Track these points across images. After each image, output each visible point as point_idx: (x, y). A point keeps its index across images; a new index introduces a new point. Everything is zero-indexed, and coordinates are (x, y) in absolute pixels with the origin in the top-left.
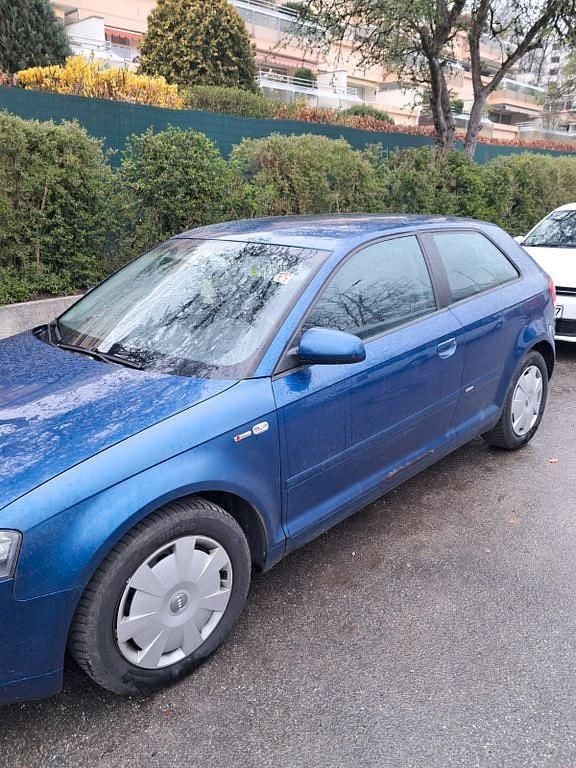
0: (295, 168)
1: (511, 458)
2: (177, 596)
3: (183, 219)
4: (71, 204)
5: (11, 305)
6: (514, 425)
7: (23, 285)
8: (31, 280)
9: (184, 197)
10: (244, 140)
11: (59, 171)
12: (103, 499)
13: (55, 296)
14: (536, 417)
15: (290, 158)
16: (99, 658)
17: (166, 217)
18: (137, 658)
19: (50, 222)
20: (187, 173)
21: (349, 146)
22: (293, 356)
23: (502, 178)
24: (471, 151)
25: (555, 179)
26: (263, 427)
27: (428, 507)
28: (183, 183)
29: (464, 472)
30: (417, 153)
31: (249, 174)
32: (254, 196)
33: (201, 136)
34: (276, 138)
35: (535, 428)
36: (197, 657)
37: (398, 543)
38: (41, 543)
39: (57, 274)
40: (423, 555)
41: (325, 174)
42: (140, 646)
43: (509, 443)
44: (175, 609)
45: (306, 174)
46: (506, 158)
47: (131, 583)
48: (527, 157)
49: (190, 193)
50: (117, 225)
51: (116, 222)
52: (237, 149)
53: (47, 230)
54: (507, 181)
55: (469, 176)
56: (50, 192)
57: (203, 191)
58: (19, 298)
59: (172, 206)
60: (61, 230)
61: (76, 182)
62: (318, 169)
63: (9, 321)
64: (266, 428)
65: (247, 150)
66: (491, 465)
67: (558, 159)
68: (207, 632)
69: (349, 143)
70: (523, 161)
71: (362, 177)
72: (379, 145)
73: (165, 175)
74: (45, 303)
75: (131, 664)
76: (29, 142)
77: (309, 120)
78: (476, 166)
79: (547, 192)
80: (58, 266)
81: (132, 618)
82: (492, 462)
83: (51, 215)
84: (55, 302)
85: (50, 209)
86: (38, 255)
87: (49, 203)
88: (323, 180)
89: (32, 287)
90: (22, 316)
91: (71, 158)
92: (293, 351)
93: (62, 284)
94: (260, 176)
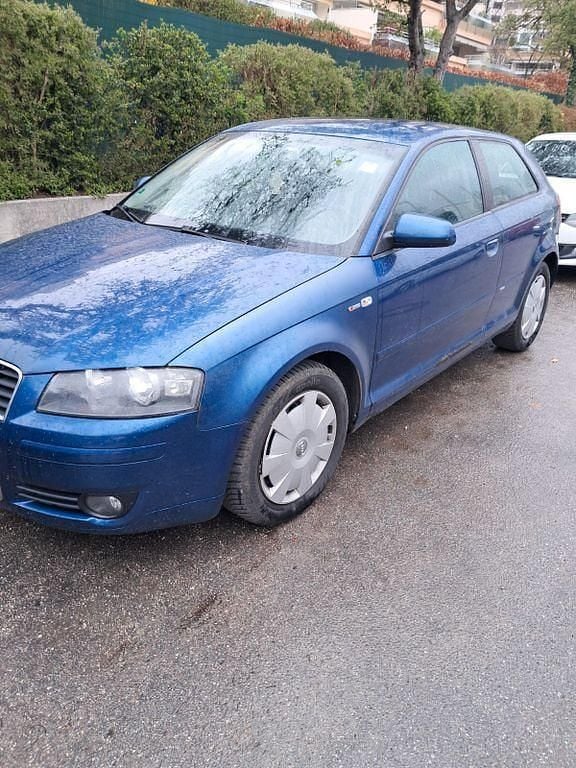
0: (283, 80)
1: (517, 358)
2: (300, 443)
3: (178, 124)
4: (70, 97)
5: (10, 202)
6: (523, 328)
7: (22, 181)
8: (30, 177)
9: (180, 101)
10: (230, 46)
11: (60, 60)
12: (261, 349)
13: (54, 195)
14: (537, 323)
15: (278, 69)
16: (249, 488)
17: (160, 120)
18: (270, 493)
19: (49, 115)
20: (181, 76)
21: (334, 61)
22: (388, 239)
23: (470, 108)
24: (440, 77)
25: (515, 113)
26: (368, 301)
27: (459, 394)
28: (178, 86)
29: (481, 369)
30: (393, 75)
31: (235, 83)
32: (244, 106)
33: (193, 36)
34: (262, 46)
35: (536, 333)
36: (307, 498)
37: (442, 421)
38: (218, 382)
39: (55, 172)
40: (466, 429)
41: (311, 89)
42: (272, 482)
43: (517, 344)
44: (299, 454)
45: (292, 87)
46: (471, 88)
47: (275, 425)
48: (490, 88)
49: (185, 97)
50: (114, 125)
51: (114, 121)
52: (222, 55)
53: (47, 123)
54: (474, 110)
55: (441, 103)
56: (51, 83)
57: (197, 95)
58: (18, 194)
59: (168, 110)
60: (61, 125)
61: (76, 75)
62: (304, 84)
63: (9, 218)
64: (370, 302)
65: (234, 56)
66: (502, 363)
67: (518, 92)
68: (315, 477)
69: (333, 57)
70: (488, 92)
71: (345, 95)
72: (358, 64)
73: (160, 75)
74: (45, 202)
75: (267, 498)
76: (28, 25)
77: (285, 31)
78: (444, 93)
79: (507, 126)
80: (55, 164)
81: (271, 456)
82: (502, 360)
83: (51, 107)
84: (54, 202)
85: (51, 100)
86: (35, 150)
87: (48, 94)
88: (309, 96)
89: (32, 183)
90: (23, 214)
91: (71, 48)
92: (388, 234)
93: (61, 183)
94: (246, 86)
